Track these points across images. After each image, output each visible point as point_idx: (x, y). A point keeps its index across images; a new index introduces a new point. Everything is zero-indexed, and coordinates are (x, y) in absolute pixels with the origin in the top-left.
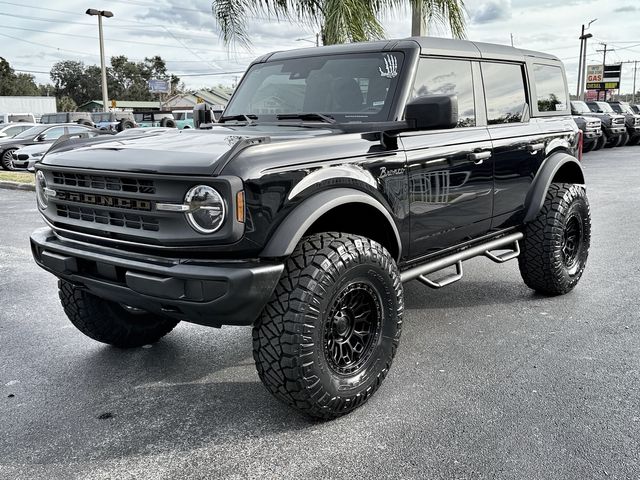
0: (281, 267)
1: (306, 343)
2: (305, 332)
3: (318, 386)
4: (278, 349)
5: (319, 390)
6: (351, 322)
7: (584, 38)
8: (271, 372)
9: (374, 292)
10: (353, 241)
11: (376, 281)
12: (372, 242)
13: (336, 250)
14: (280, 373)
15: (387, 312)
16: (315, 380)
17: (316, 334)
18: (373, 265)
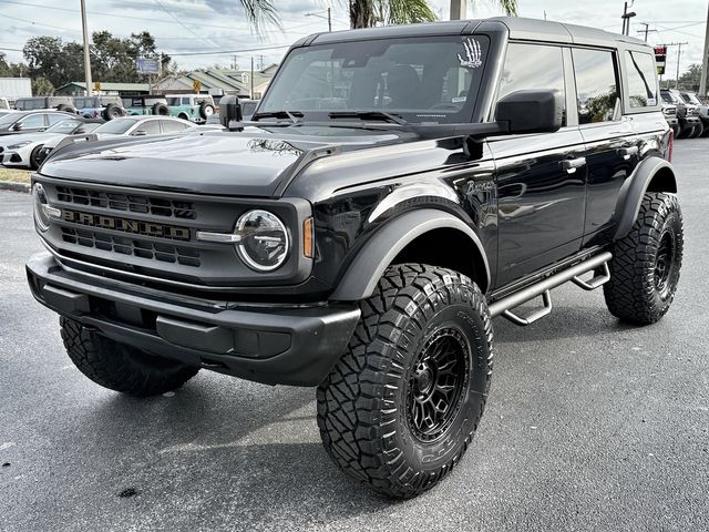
0: (357, 313)
1: (388, 409)
2: (386, 394)
3: (400, 460)
4: (352, 415)
5: (401, 466)
6: (434, 375)
7: (626, 17)
8: (341, 443)
9: (462, 338)
10: (441, 277)
11: (464, 323)
12: (462, 276)
13: (422, 289)
14: (354, 446)
15: (477, 361)
16: (397, 453)
17: (399, 397)
18: (463, 305)
